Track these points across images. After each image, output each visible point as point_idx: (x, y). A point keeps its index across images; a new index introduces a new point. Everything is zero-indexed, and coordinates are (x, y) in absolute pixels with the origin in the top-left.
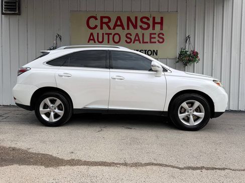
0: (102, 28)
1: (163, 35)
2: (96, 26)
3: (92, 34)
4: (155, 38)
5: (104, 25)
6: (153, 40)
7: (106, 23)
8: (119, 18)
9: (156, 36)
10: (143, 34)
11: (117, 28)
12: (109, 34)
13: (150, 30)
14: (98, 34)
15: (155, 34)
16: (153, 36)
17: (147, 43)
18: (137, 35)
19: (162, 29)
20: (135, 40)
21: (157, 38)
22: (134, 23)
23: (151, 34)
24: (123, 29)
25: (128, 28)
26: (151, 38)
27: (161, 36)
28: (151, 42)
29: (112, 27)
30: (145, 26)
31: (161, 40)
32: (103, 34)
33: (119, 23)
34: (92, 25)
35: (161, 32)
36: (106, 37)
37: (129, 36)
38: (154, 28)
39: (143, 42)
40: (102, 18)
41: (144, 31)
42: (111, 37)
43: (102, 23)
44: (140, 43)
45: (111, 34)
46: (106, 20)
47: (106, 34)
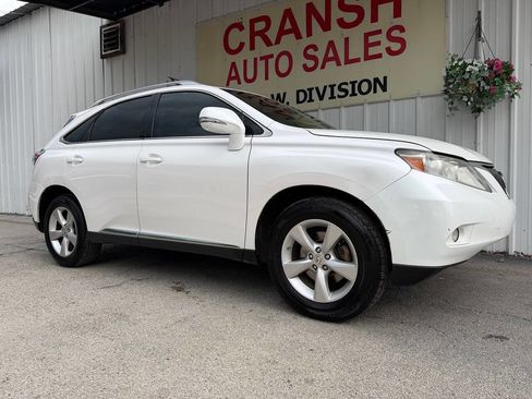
0: (252, 47)
1: (402, 29)
2: (242, 45)
3: (233, 65)
4: (378, 43)
5: (258, 39)
6: (372, 51)
7: (262, 34)
8: (288, 14)
9: (382, 38)
10: (347, 40)
11: (284, 38)
12: (266, 58)
13: (367, 25)
14: (245, 62)
15: (379, 32)
16: (372, 39)
17: (357, 60)
18: (331, 44)
19: (397, 13)
20: (326, 59)
21: (386, 43)
22: (323, 16)
23: (367, 35)
24: (299, 36)
25: (309, 34)
26: (367, 45)
27: (396, 33)
28: (368, 57)
29: (273, 40)
30: (351, 17)
31: (396, 47)
32: (256, 59)
33: (288, 26)
34: (233, 45)
35: (398, 22)
36: (261, 65)
37: (310, 52)
38: (374, 19)
39: (348, 61)
40: (253, 22)
41: (347, 32)
42: (272, 62)
43: (253, 34)
44: (339, 64)
45: (272, 56)
46: (260, 26)
47: (262, 58)
